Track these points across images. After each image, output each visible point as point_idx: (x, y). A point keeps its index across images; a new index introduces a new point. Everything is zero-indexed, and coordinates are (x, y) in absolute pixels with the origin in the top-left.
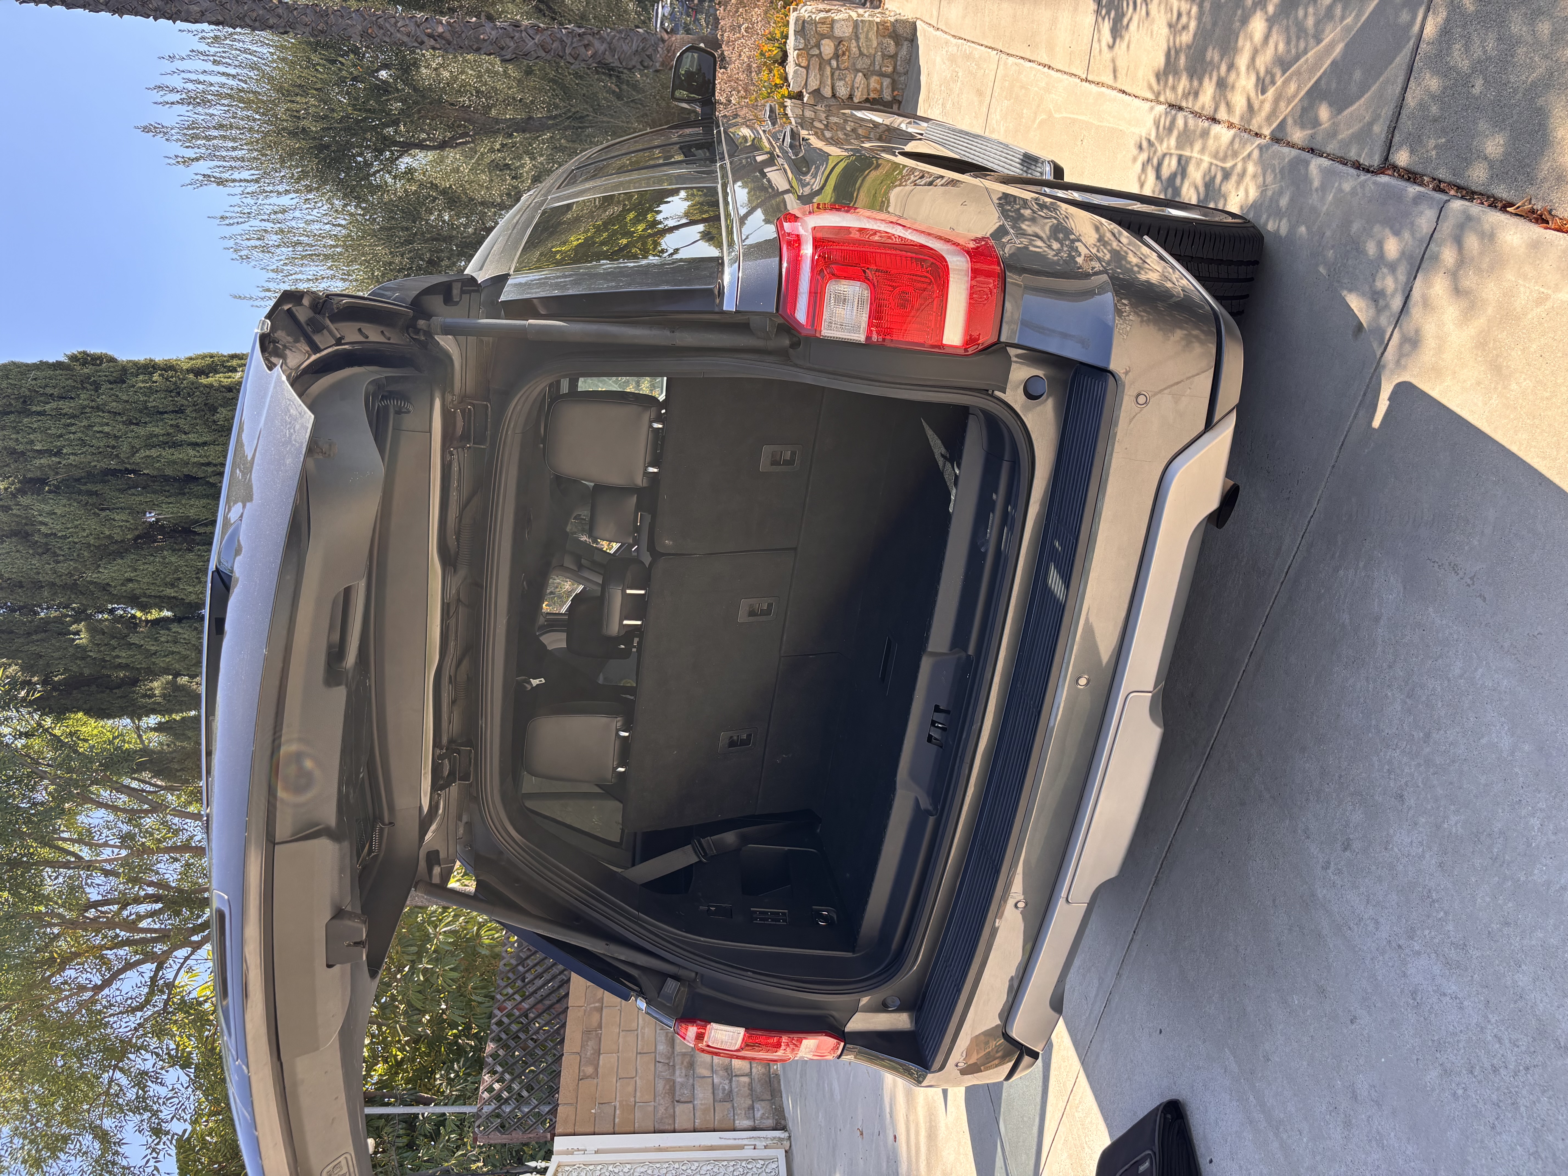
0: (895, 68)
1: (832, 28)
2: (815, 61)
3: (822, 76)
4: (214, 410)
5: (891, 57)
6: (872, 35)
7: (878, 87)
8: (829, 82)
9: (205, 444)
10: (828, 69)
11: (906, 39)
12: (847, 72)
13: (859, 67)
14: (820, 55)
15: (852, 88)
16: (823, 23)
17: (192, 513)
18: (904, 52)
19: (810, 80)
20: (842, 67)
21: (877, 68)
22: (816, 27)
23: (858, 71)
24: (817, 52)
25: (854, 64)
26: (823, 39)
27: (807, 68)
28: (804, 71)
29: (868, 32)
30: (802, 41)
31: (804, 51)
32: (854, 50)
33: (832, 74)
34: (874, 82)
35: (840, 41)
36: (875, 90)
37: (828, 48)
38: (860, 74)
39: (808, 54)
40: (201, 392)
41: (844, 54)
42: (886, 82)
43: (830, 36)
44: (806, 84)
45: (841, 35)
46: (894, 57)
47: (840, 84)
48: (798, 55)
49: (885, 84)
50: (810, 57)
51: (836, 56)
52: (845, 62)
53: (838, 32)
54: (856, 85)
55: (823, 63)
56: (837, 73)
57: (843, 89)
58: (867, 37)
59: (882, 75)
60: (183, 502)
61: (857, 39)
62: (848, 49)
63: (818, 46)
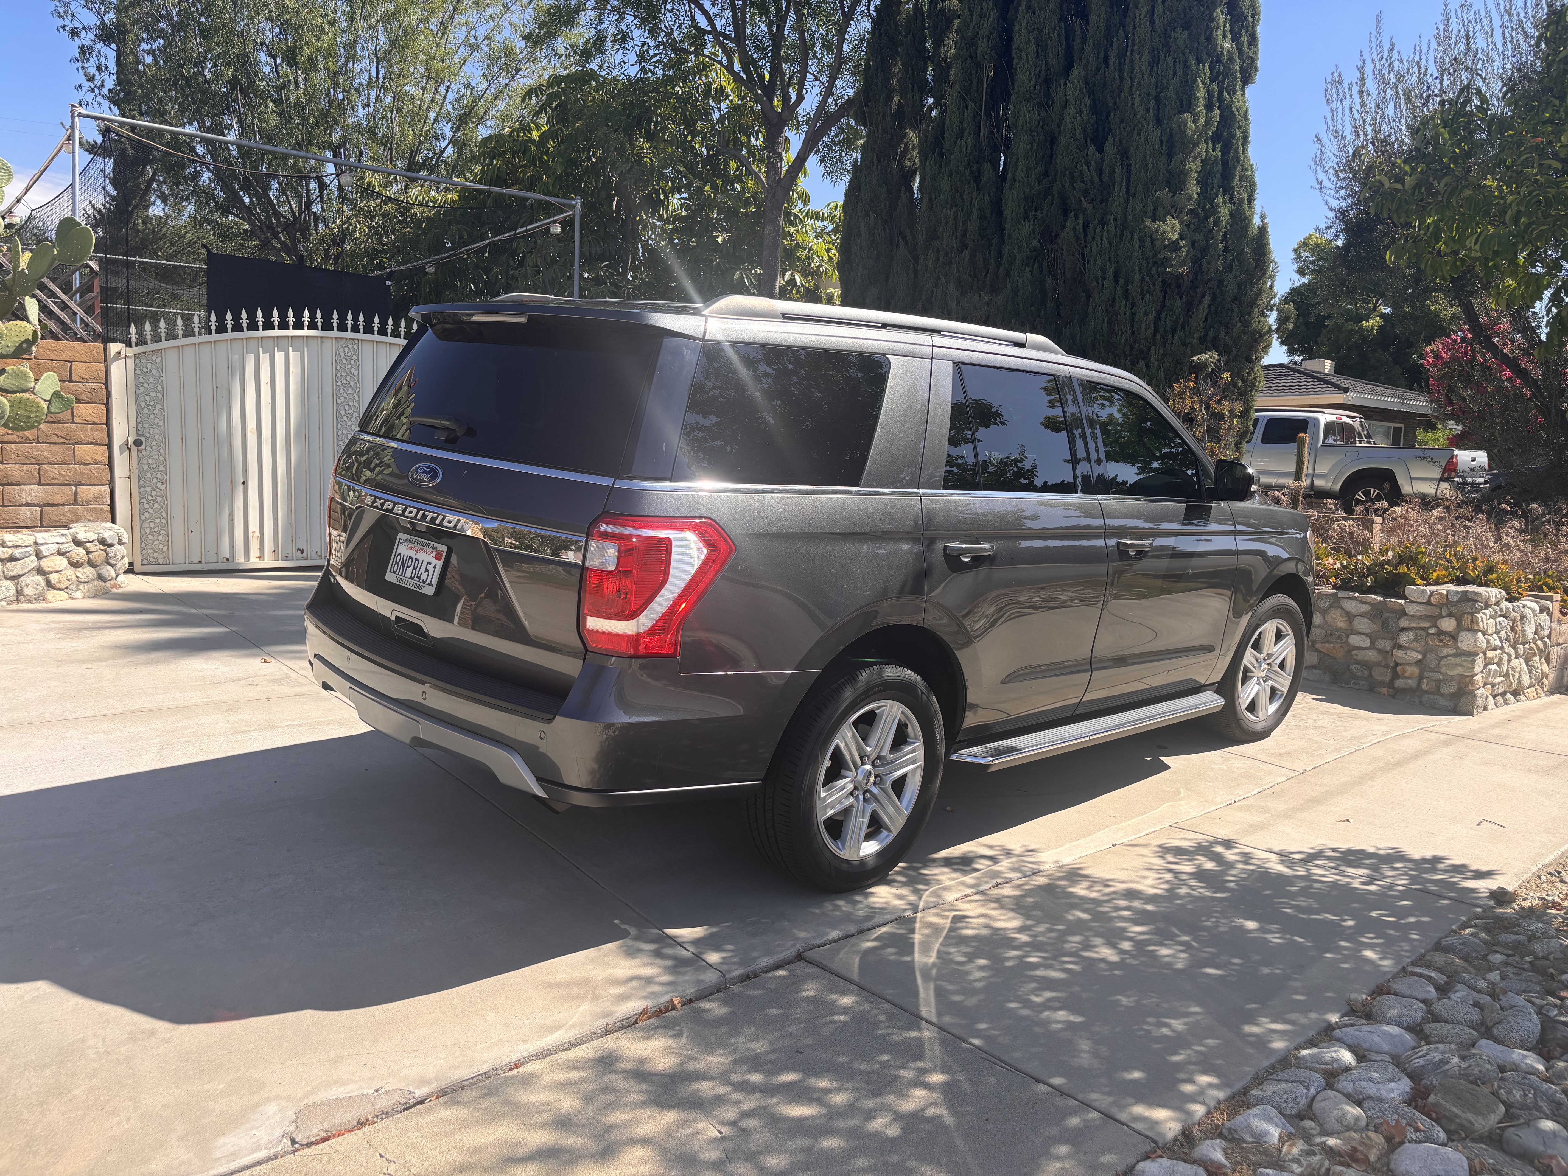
0: (1426, 692)
1: (1469, 629)
2: (1435, 611)
3: (1420, 618)
4: (1186, 26)
5: (1438, 688)
6: (1458, 671)
7: (1407, 674)
8: (1414, 625)
9: (1152, 22)
10: (1427, 625)
11: (1456, 706)
12: (1423, 643)
13: (1428, 655)
14: (1441, 616)
15: (1407, 648)
16: (1472, 621)
17: (1093, 18)
18: (1442, 702)
19: (1415, 605)
20: (1428, 639)
21: (1426, 674)
22: (1468, 613)
23: (1424, 656)
24: (1444, 614)
25: (1432, 651)
26: (1456, 620)
27: (1429, 603)
28: (1425, 600)
29: (1463, 666)
30: (1455, 599)
31: (1446, 601)
32: (1446, 651)
33: (1423, 629)
34: (1413, 670)
35: (1454, 637)
36: (1404, 671)
37: (1449, 625)
38: (1420, 657)
39: (1443, 604)
40: (1203, 12)
41: (1441, 641)
42: (1412, 683)
43: (1460, 627)
44: (1411, 601)
45: (1460, 638)
46: (1437, 691)
47: (1411, 636)
48: (1441, 594)
49: (1410, 681)
50: (1440, 606)
51: (1440, 633)
52: (1433, 642)
53: (1463, 635)
54: (1408, 652)
55: (1434, 619)
56: (1423, 633)
57: (1406, 639)
58: (1457, 665)
59: (1421, 678)
60: (1103, 8)
61: (1456, 655)
62: (1446, 646)
63: (1450, 615)
